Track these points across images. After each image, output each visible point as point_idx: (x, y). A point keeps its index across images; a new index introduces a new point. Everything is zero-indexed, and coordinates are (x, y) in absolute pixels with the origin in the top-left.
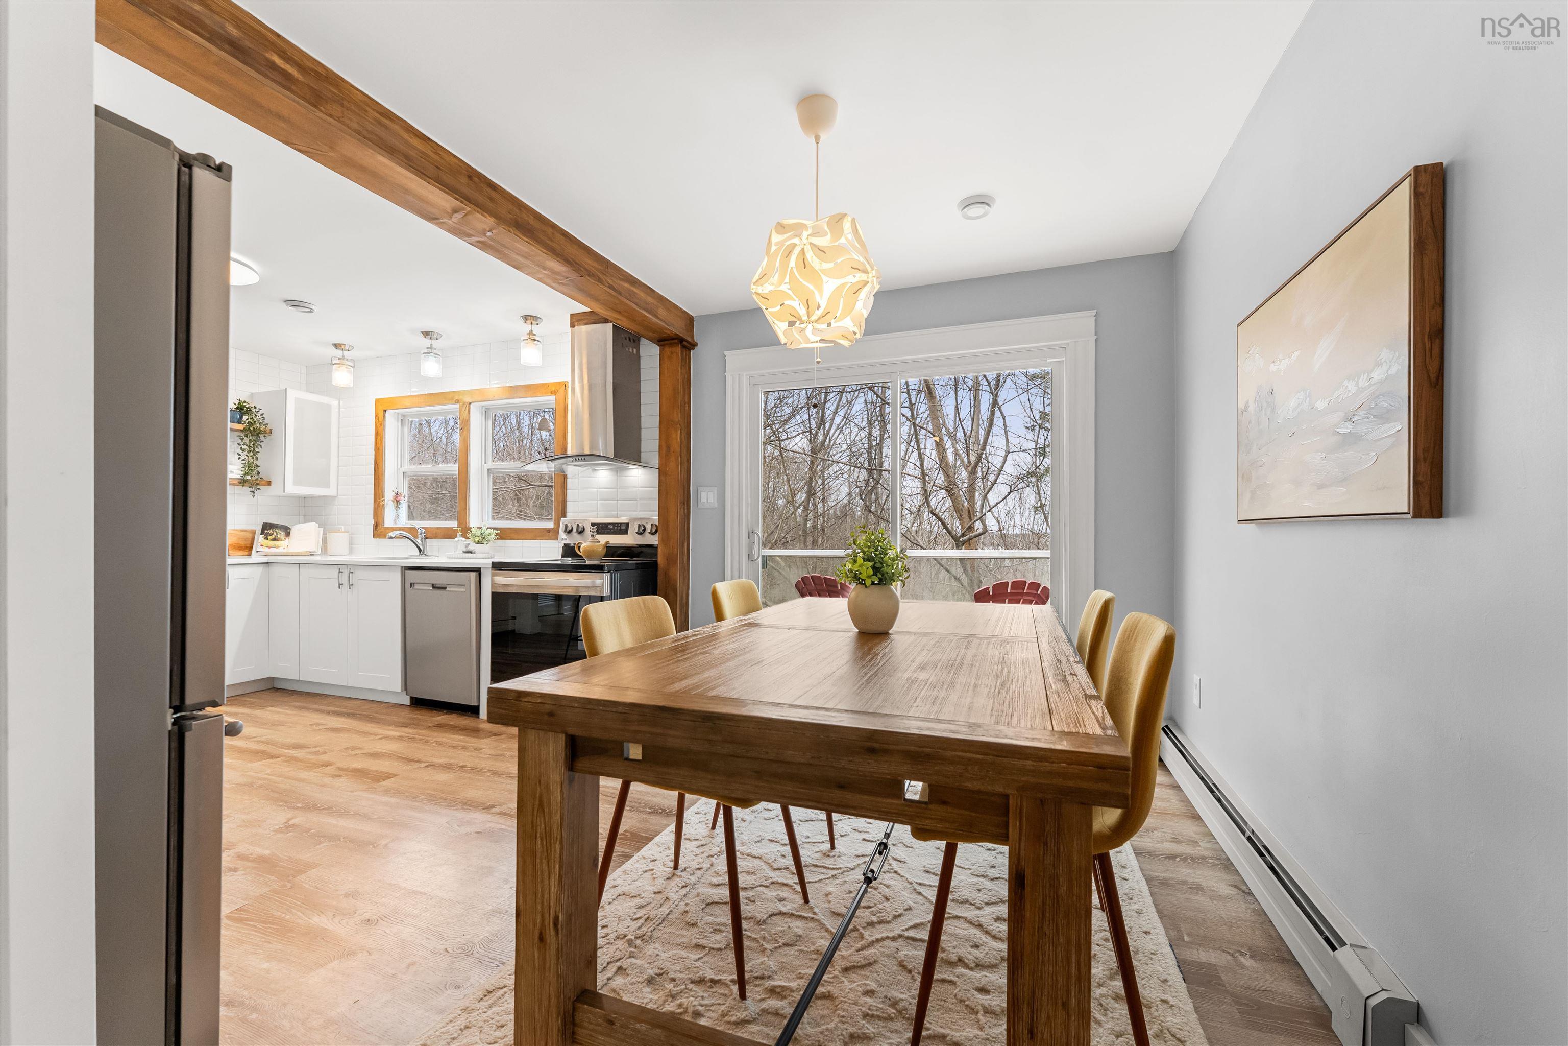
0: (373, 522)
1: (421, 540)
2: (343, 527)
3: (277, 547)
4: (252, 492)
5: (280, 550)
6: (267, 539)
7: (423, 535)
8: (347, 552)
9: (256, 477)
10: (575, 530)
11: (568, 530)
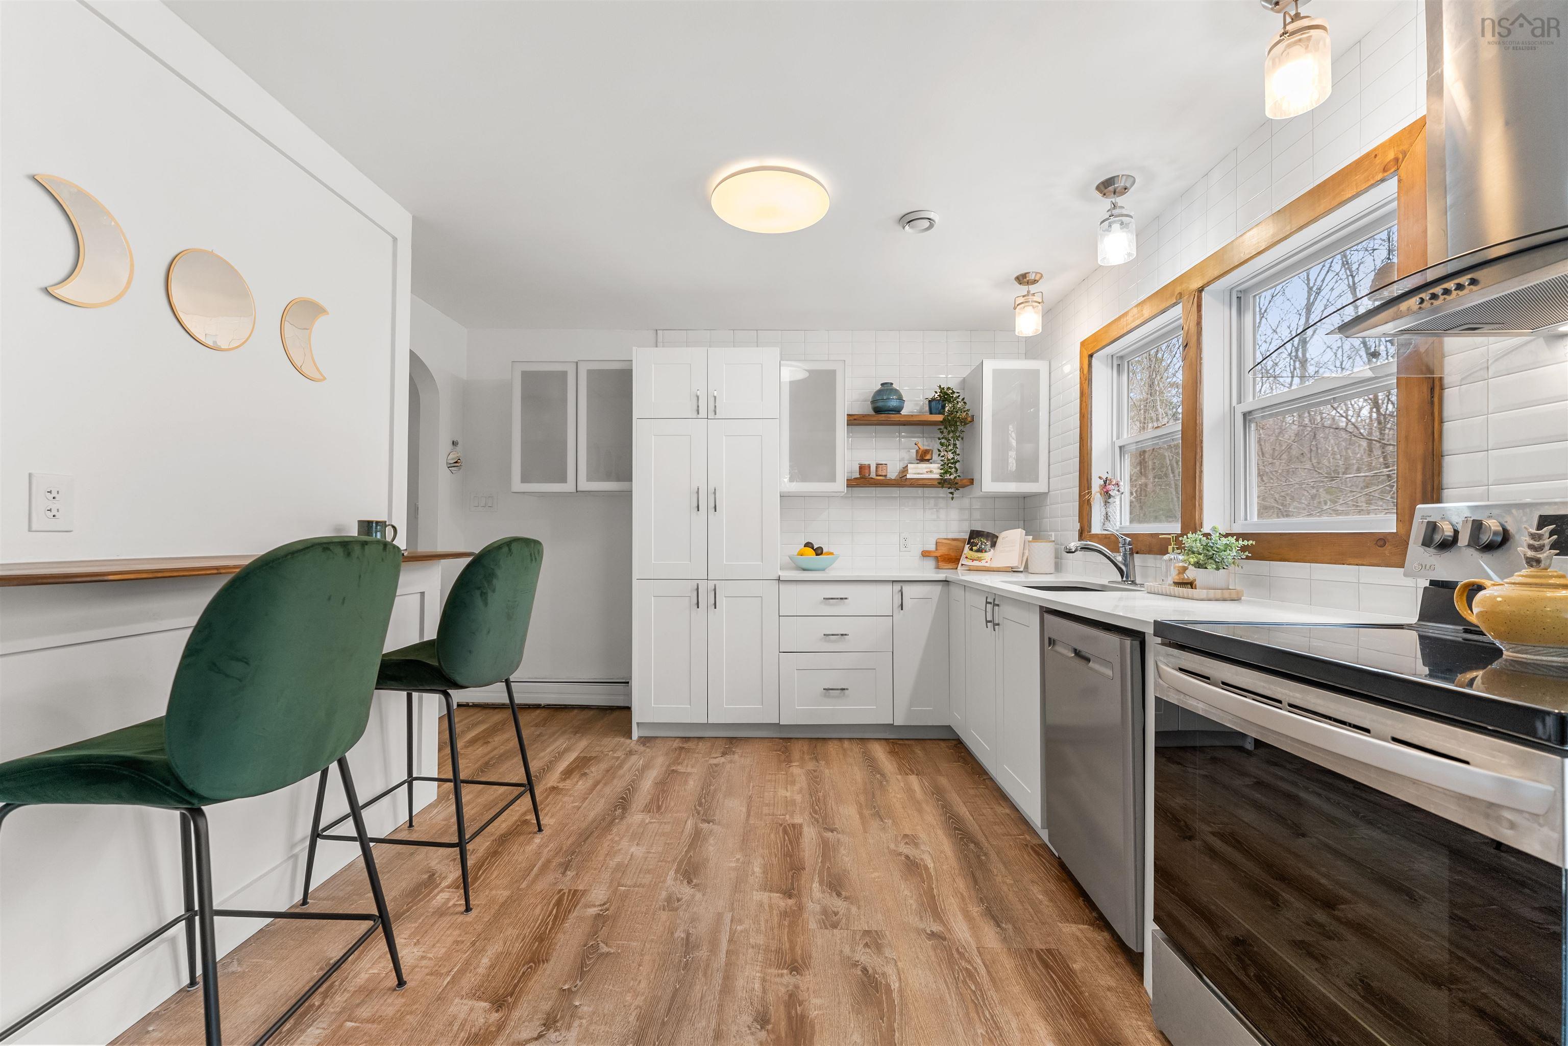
0: (1077, 526)
1: (1125, 556)
2: (1053, 534)
3: (979, 559)
4: (952, 493)
5: (983, 563)
6: (971, 549)
7: (1128, 547)
8: (1051, 569)
9: (955, 475)
10: (1464, 539)
11: (1438, 538)
